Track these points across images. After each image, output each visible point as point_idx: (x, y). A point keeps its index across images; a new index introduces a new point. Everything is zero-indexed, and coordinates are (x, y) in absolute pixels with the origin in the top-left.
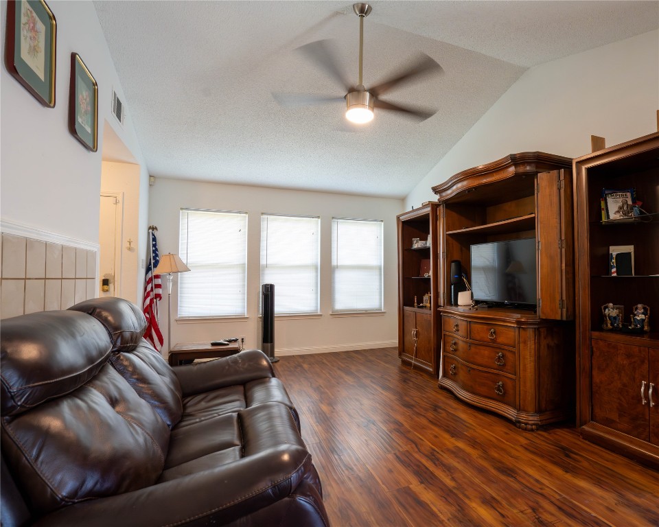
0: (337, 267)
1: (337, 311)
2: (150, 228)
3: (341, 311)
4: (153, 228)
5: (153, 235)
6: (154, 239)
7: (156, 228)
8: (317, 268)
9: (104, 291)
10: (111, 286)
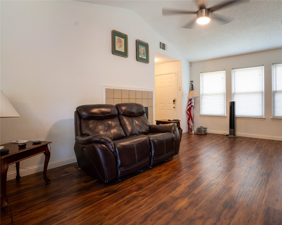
0: (276, 92)
1: (277, 117)
2: (191, 82)
3: (279, 117)
4: (192, 82)
5: (192, 84)
6: (192, 86)
7: (193, 81)
8: (262, 93)
9: (174, 104)
10: (176, 102)
